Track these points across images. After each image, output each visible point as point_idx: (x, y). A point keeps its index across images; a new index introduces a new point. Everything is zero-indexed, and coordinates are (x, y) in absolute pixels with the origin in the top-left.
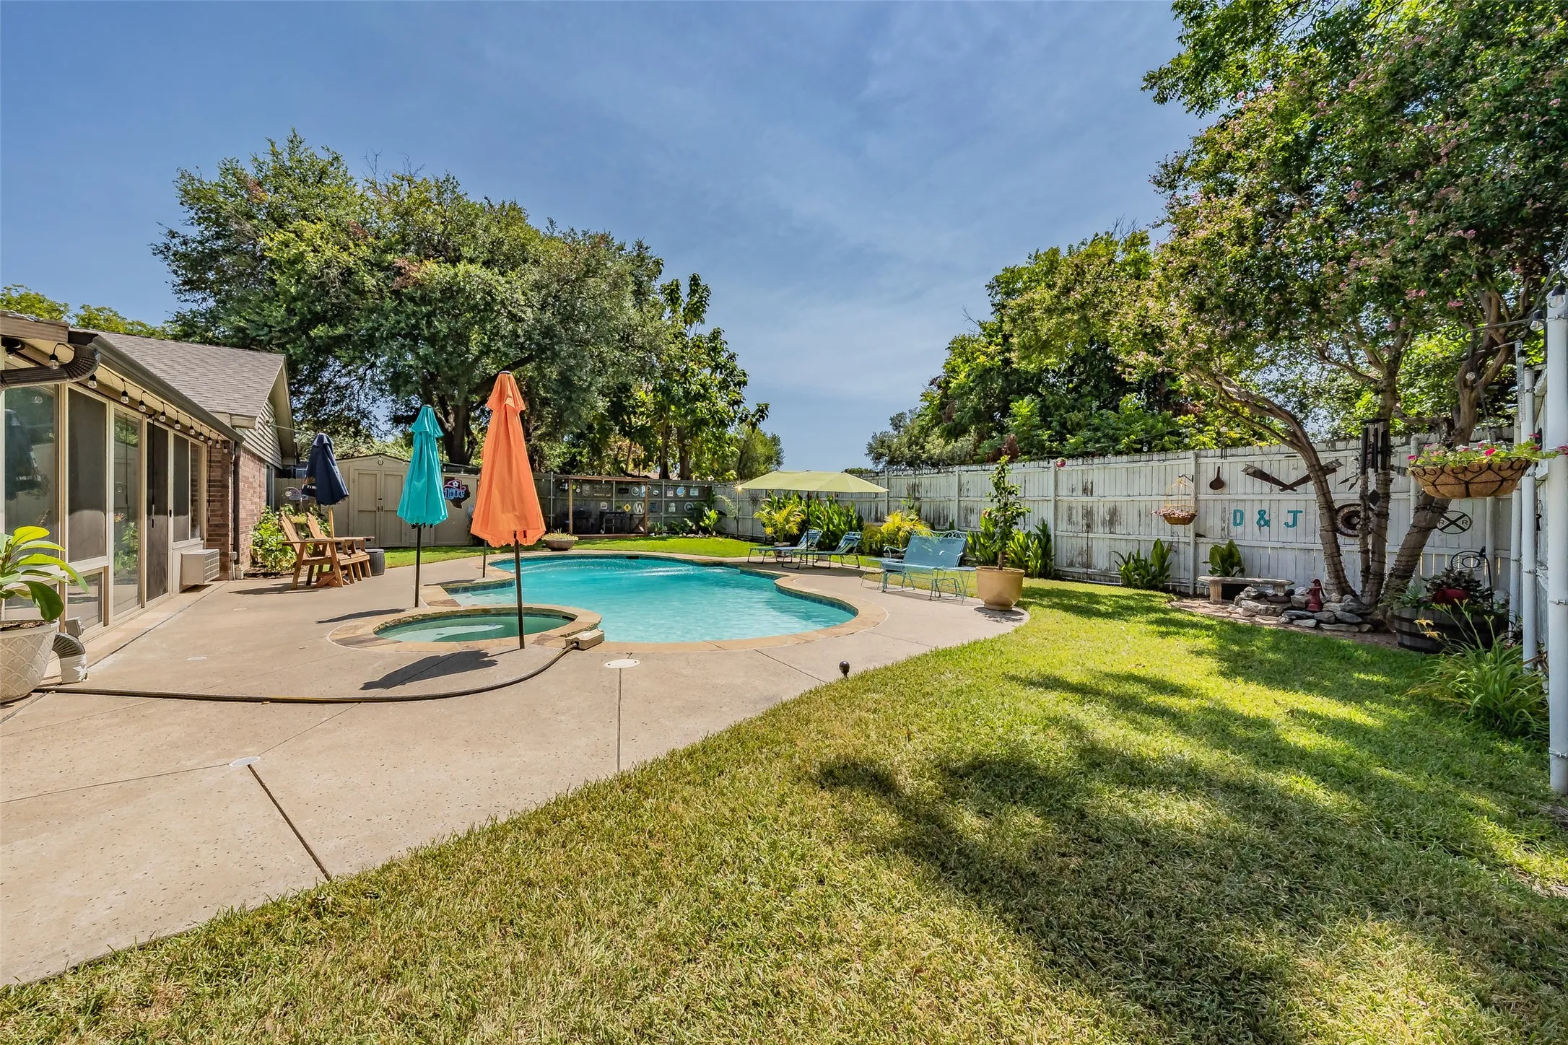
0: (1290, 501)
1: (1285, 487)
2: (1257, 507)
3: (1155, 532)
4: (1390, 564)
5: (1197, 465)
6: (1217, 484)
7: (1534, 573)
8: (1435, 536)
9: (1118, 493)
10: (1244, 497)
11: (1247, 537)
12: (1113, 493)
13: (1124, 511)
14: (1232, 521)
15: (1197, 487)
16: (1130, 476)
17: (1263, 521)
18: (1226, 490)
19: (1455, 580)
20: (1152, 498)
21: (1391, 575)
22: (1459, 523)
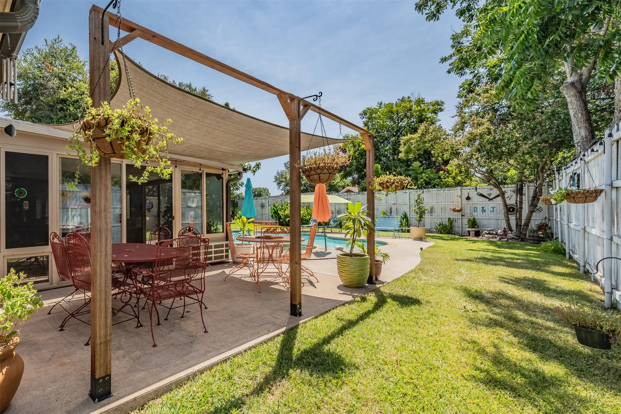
0: (492, 204)
1: (490, 200)
2: (481, 206)
3: (447, 215)
4: (523, 222)
5: (461, 192)
6: (468, 198)
7: (561, 221)
8: (534, 214)
9: (433, 202)
10: (477, 203)
11: (478, 215)
12: (431, 202)
13: (436, 208)
14: (473, 210)
15: (461, 199)
16: (438, 195)
17: (483, 210)
18: (471, 200)
19: (543, 224)
20: (446, 203)
21: (524, 225)
22: (539, 210)
